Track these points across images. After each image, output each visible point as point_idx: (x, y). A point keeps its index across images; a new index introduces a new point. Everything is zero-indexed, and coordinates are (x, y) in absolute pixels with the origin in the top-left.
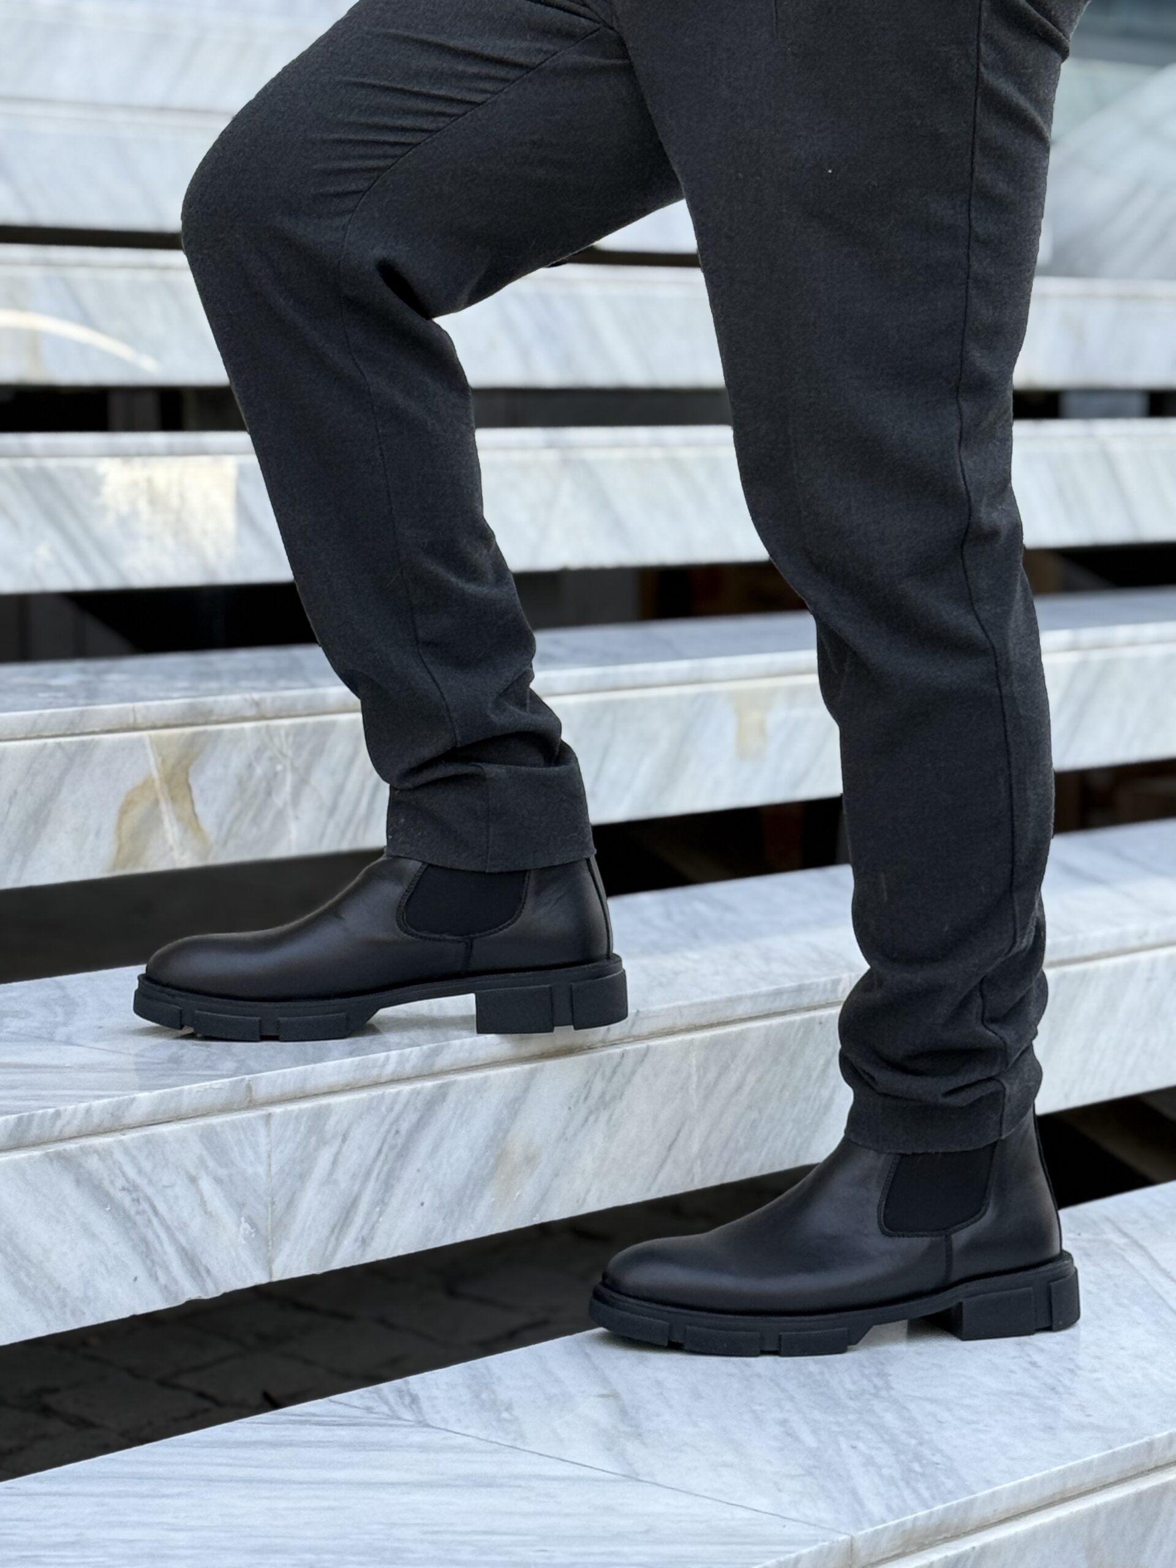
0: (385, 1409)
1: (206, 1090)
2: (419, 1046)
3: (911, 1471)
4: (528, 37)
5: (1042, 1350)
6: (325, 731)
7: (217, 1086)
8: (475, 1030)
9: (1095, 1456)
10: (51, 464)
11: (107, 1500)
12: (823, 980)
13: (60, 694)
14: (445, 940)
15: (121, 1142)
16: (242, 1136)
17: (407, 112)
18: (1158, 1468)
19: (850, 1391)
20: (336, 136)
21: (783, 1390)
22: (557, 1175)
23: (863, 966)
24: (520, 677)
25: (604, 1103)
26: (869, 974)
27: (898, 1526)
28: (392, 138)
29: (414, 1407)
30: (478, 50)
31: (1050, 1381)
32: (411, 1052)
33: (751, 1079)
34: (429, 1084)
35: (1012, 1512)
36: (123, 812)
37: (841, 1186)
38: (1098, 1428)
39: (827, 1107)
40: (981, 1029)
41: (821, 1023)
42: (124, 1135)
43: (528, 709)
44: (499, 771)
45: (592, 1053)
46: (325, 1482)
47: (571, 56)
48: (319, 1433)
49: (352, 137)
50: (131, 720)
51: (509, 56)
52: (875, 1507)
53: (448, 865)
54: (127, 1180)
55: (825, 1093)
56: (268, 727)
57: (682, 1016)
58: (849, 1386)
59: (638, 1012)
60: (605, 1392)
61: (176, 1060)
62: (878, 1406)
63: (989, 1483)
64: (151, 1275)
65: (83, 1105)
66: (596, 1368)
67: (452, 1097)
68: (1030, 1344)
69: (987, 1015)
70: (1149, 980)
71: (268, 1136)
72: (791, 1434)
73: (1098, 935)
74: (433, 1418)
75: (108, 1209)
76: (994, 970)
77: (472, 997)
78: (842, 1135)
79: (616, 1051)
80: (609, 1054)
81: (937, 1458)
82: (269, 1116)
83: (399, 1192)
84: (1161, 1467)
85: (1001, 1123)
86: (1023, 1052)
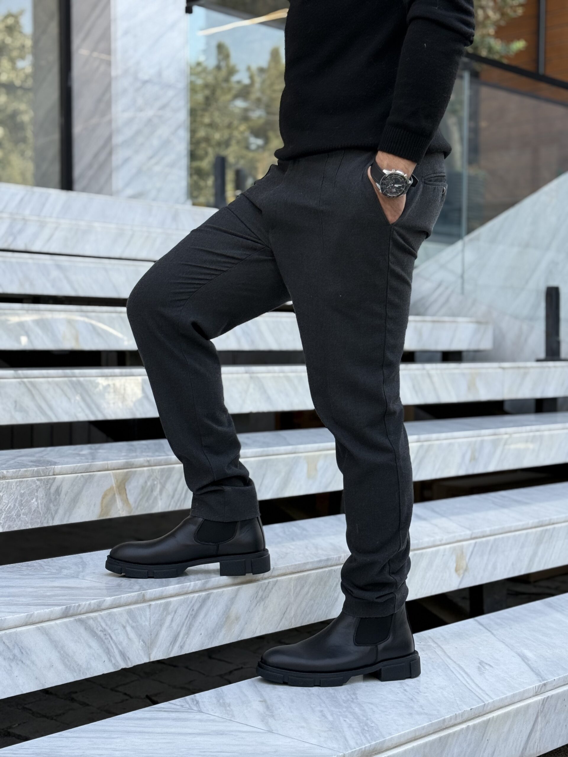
0: (187, 706)
1: (129, 596)
2: (201, 580)
3: (364, 729)
4: (242, 250)
5: (408, 685)
6: (171, 470)
7: (133, 595)
8: (220, 575)
9: (426, 724)
10: (82, 379)
11: (93, 739)
12: (335, 556)
13: (83, 458)
14: (210, 545)
15: (100, 615)
16: (141, 612)
17: (202, 274)
18: (447, 728)
19: (344, 700)
20: (179, 281)
21: (321, 699)
22: (246, 624)
23: (350, 554)
24: (235, 458)
25: (262, 599)
26: (351, 557)
27: (360, 749)
28: (197, 282)
29: (197, 705)
30: (225, 254)
31: (411, 697)
32: (198, 582)
33: (311, 591)
34: (204, 593)
35: (398, 744)
36: (103, 498)
37: (341, 628)
38: (426, 714)
39: (337, 599)
40: (389, 576)
41: (334, 571)
42: (101, 612)
43: (238, 467)
44: (229, 489)
45: (259, 582)
46: (167, 733)
47: (255, 256)
48: (165, 715)
49: (184, 282)
50: (106, 467)
51: (235, 256)
52: (352, 743)
53: (211, 520)
54: (102, 628)
55: (336, 595)
56: (152, 469)
57: (288, 569)
58: (344, 698)
59: (274, 568)
60: (261, 700)
61: (119, 585)
62: (353, 705)
63: (390, 734)
64: (110, 660)
65: (88, 602)
66: (259, 691)
67: (211, 598)
68: (404, 683)
69: (391, 571)
70: (443, 555)
71: (150, 612)
72: (324, 716)
73: (426, 540)
74: (204, 710)
75: (95, 638)
76: (393, 557)
77: (219, 563)
78: (341, 610)
79: (266, 581)
80: (264, 583)
81: (373, 725)
82: (150, 605)
83: (193, 629)
84: (447, 727)
85: (394, 607)
86: (402, 584)
